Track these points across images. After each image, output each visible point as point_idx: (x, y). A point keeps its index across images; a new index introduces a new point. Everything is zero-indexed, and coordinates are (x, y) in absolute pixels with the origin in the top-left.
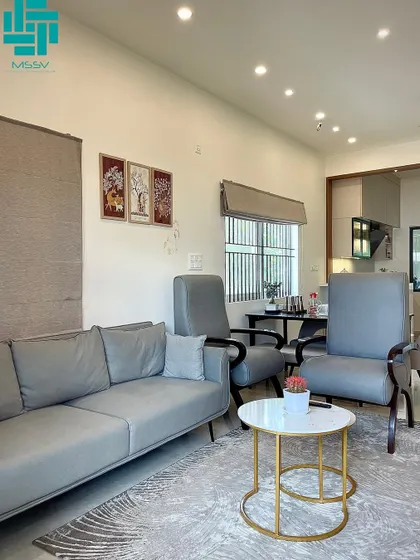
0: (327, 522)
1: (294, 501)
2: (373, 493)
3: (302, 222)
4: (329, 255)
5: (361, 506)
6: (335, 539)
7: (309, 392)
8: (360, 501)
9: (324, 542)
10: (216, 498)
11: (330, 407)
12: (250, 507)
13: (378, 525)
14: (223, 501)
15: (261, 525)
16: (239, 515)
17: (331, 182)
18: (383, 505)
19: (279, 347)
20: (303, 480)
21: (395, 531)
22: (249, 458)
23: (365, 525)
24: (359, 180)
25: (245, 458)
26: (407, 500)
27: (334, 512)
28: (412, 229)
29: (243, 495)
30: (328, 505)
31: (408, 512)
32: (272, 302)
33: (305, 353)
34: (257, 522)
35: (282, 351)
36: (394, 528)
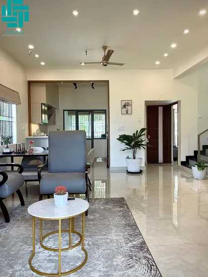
0: (79, 258)
1: (57, 253)
2: (90, 236)
3: (18, 103)
4: (30, 122)
5: (88, 244)
6: (87, 265)
7: (67, 193)
8: (87, 242)
9: (83, 269)
10: (12, 268)
11: (74, 199)
12: (36, 266)
13: (100, 251)
14: (17, 267)
15: (47, 272)
16: (32, 272)
17: (30, 83)
18: (97, 241)
19: (21, 172)
20: (55, 241)
21: (108, 251)
22: (19, 238)
23: (95, 253)
24: (45, 84)
25: (16, 238)
26: (105, 235)
27: (78, 251)
28: (64, 111)
29: (28, 260)
30: (74, 249)
31: (108, 241)
32: (7, 147)
33: (42, 173)
34: (43, 271)
35: (23, 174)
36: (107, 250)
